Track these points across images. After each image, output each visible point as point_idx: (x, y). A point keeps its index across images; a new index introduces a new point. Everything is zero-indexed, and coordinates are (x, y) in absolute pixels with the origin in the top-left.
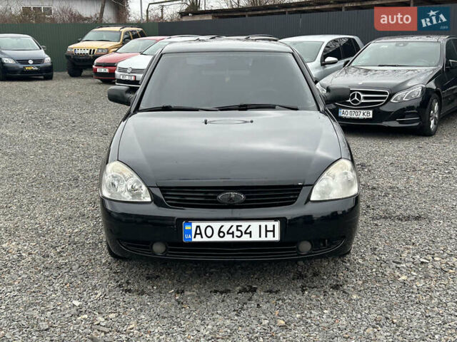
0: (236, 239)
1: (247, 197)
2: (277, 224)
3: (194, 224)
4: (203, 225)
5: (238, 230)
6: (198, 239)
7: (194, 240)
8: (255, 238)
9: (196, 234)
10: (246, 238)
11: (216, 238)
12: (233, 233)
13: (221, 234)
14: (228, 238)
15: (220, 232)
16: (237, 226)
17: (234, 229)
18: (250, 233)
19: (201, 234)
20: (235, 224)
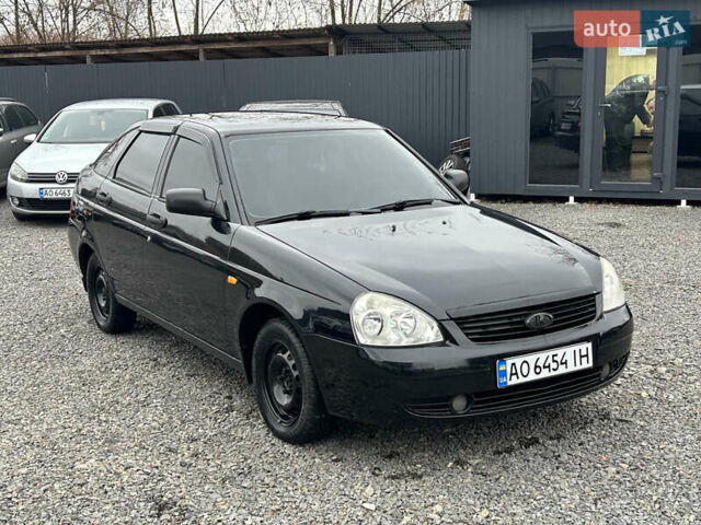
0: (553, 373)
1: (555, 316)
2: (589, 345)
3: (509, 362)
4: (518, 361)
5: (554, 361)
6: (514, 381)
7: (509, 383)
8: (571, 368)
9: (512, 374)
10: (562, 370)
11: (532, 377)
12: (549, 367)
13: (538, 370)
14: (545, 374)
15: (536, 367)
16: (553, 356)
17: (550, 360)
18: (566, 363)
19: (516, 374)
20: (550, 353)
